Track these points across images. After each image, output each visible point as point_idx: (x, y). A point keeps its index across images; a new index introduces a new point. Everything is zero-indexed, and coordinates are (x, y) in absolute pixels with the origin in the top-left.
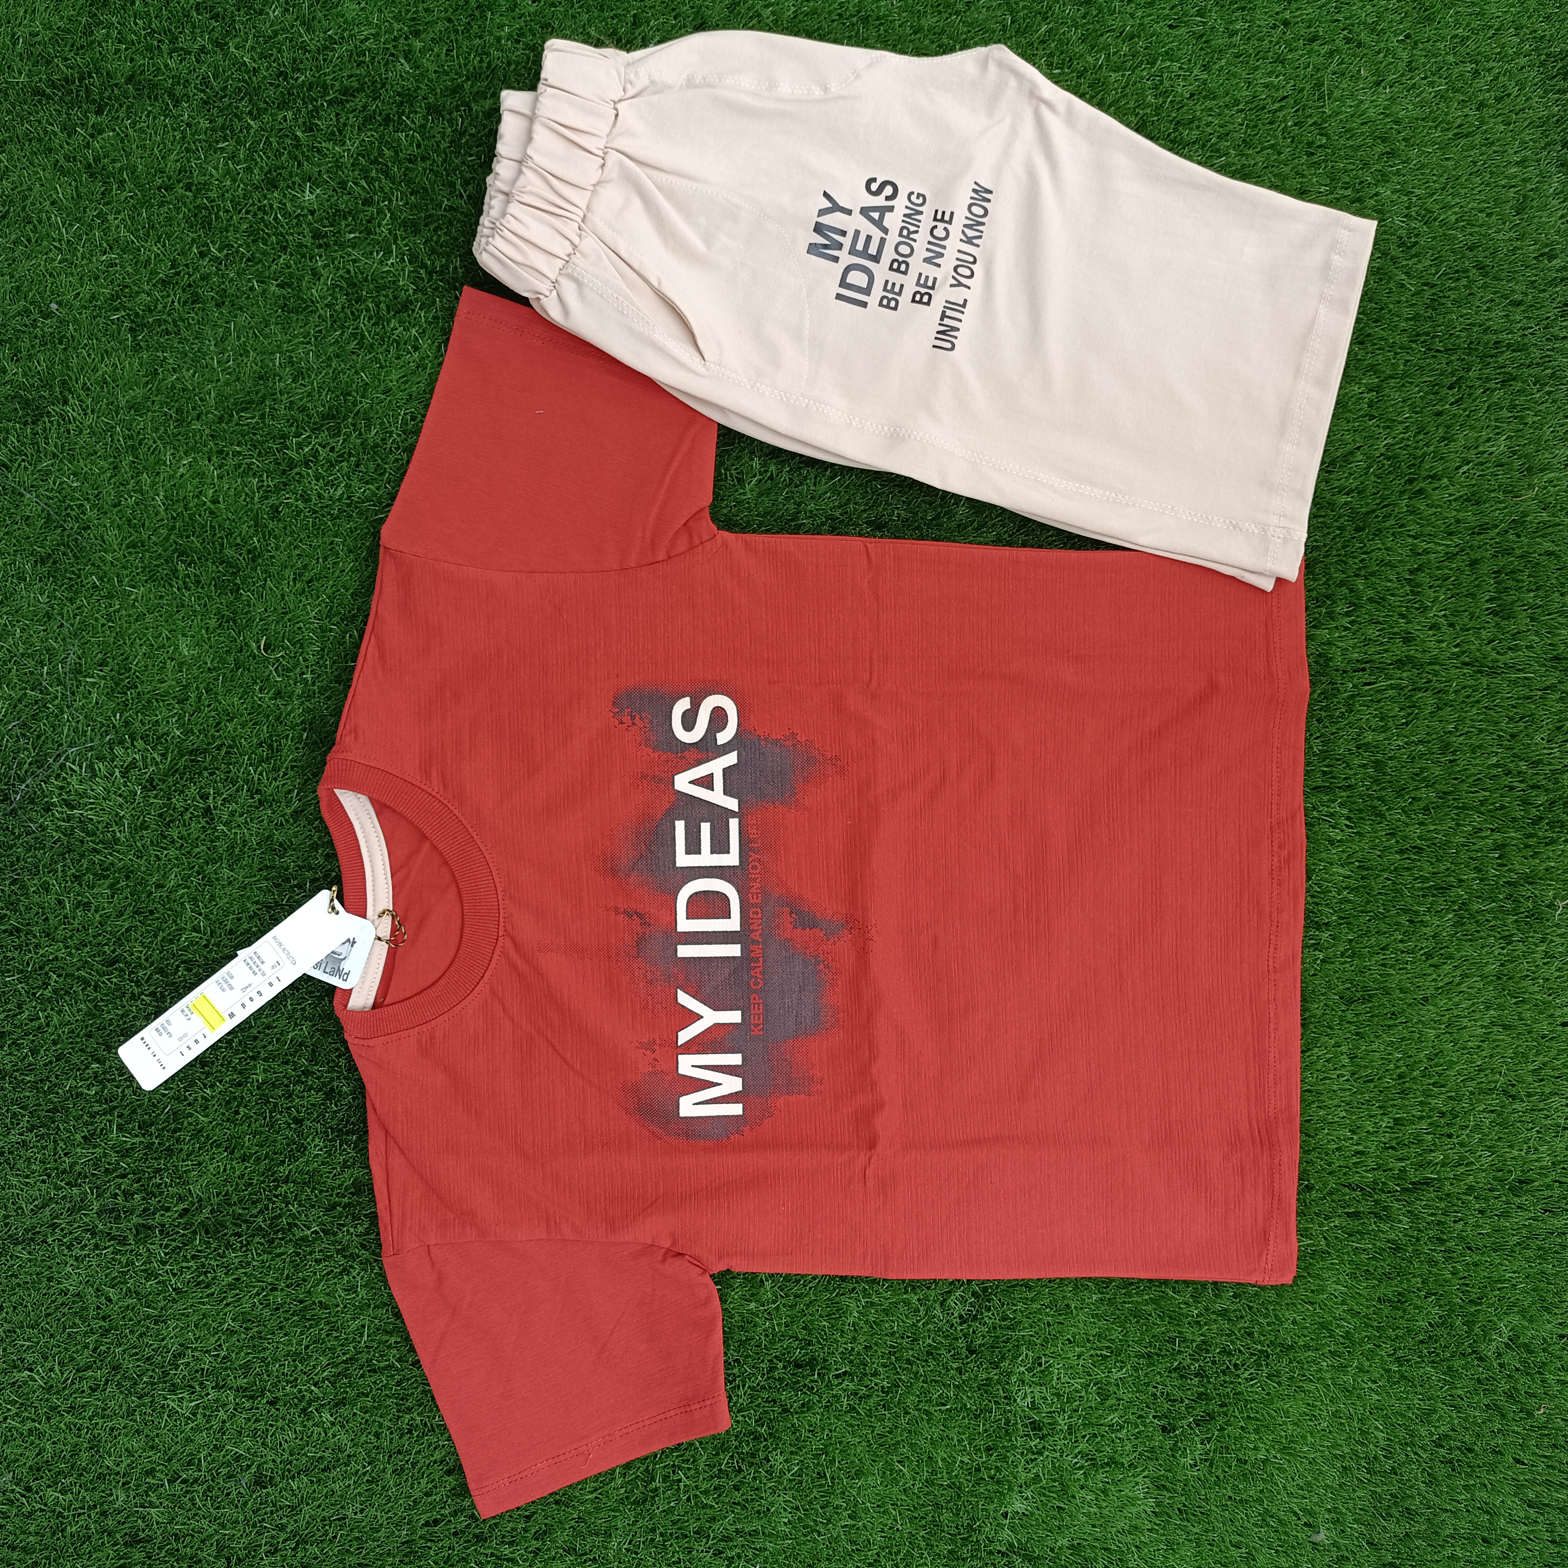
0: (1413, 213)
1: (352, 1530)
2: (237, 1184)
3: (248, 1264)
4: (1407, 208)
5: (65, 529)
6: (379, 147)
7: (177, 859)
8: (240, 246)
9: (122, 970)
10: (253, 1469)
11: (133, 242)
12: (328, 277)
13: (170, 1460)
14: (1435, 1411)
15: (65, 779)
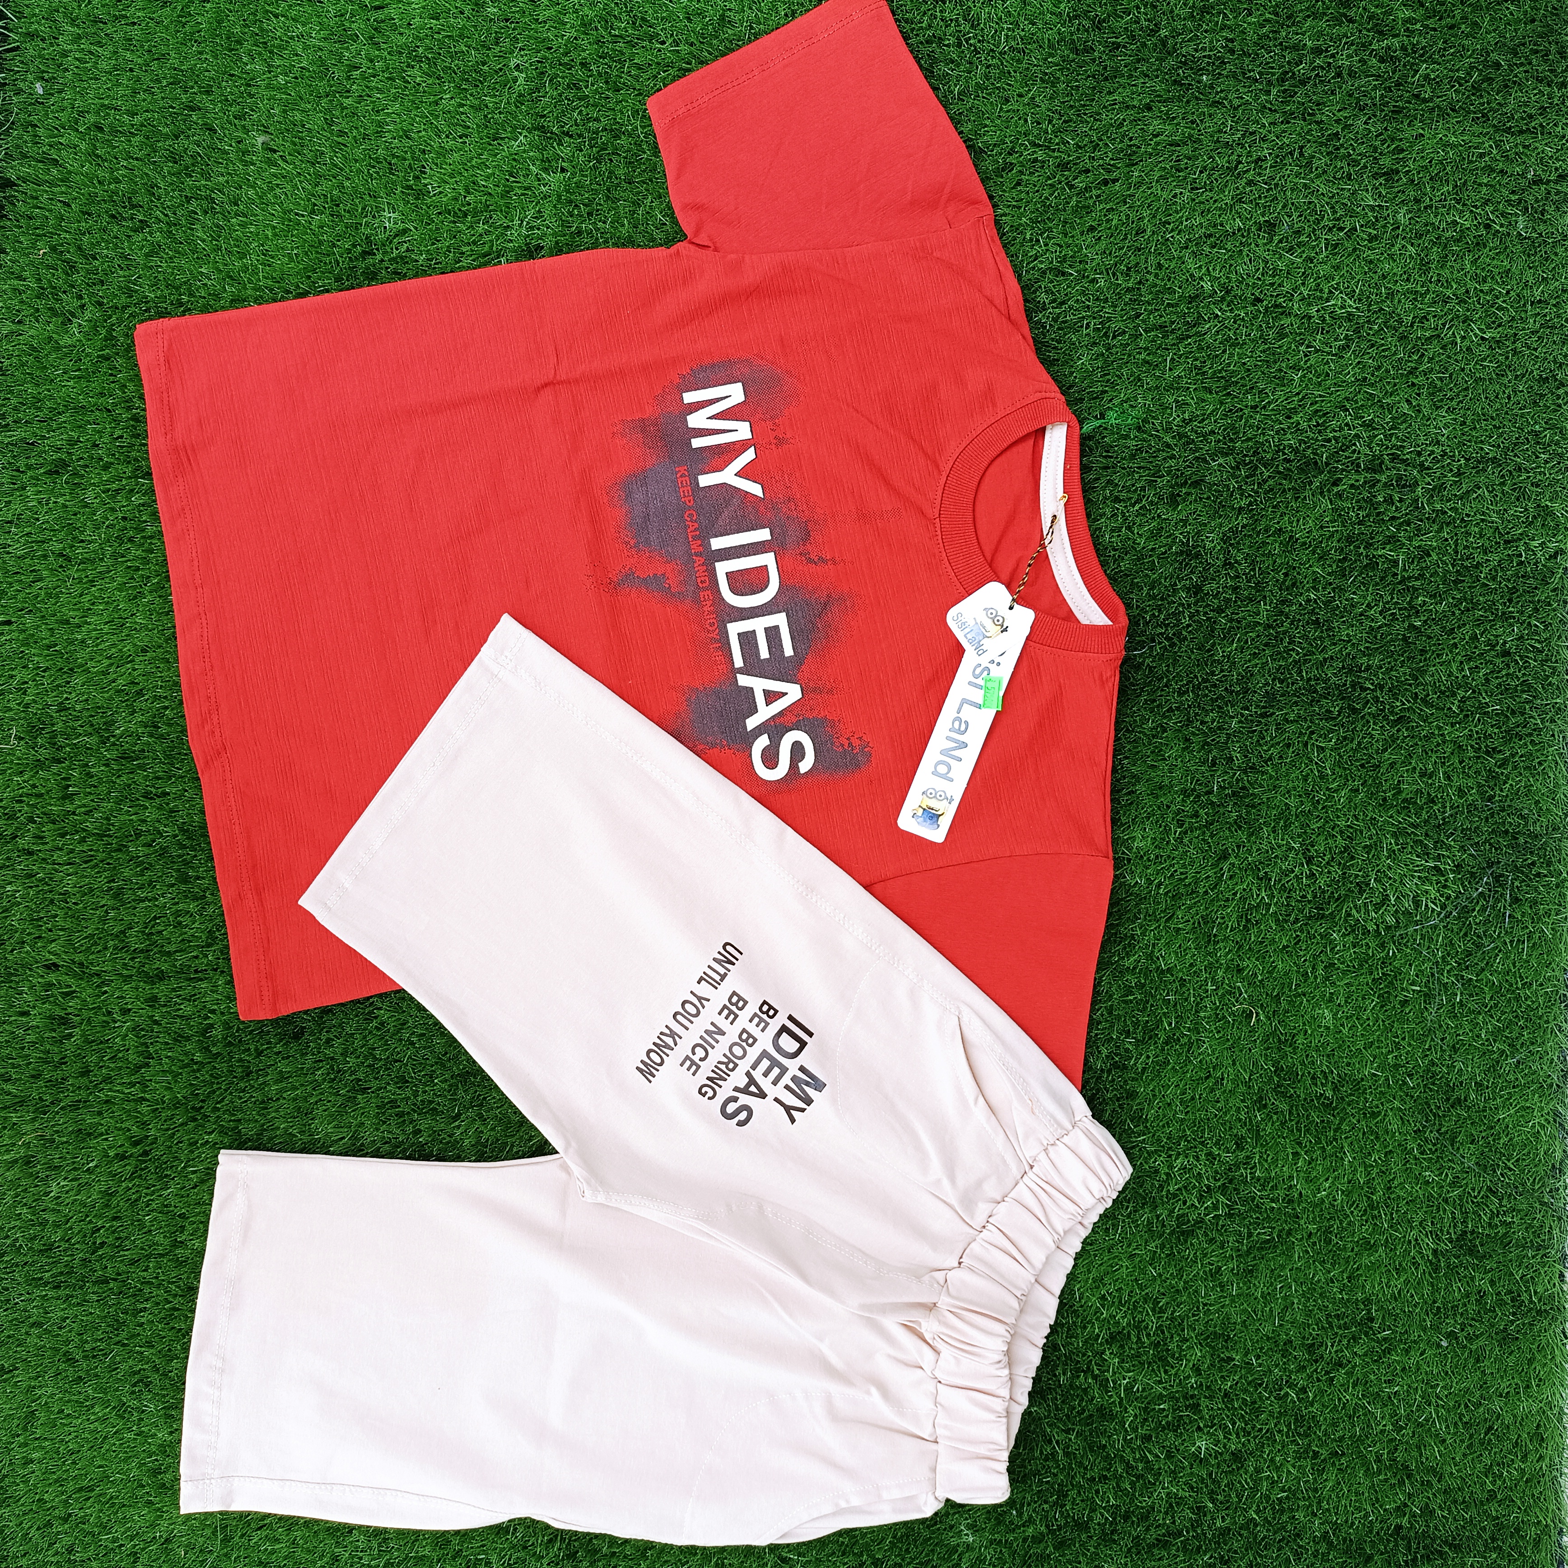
0: (135, 1414)
1: (1185, 178)
2: (1287, 507)
3: (1277, 433)
4: (142, 1419)
5: (1438, 1131)
6: (1135, 1491)
7: (1338, 817)
8: (1267, 1399)
9: (1392, 713)
10: (1276, 239)
11: (1369, 1403)
12: (1185, 1367)
13: (1355, 250)
14: (147, 255)
15: (1442, 896)
